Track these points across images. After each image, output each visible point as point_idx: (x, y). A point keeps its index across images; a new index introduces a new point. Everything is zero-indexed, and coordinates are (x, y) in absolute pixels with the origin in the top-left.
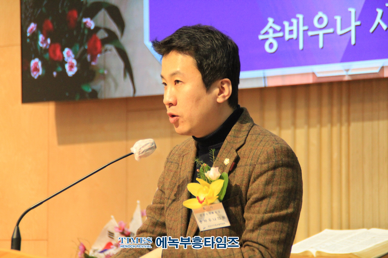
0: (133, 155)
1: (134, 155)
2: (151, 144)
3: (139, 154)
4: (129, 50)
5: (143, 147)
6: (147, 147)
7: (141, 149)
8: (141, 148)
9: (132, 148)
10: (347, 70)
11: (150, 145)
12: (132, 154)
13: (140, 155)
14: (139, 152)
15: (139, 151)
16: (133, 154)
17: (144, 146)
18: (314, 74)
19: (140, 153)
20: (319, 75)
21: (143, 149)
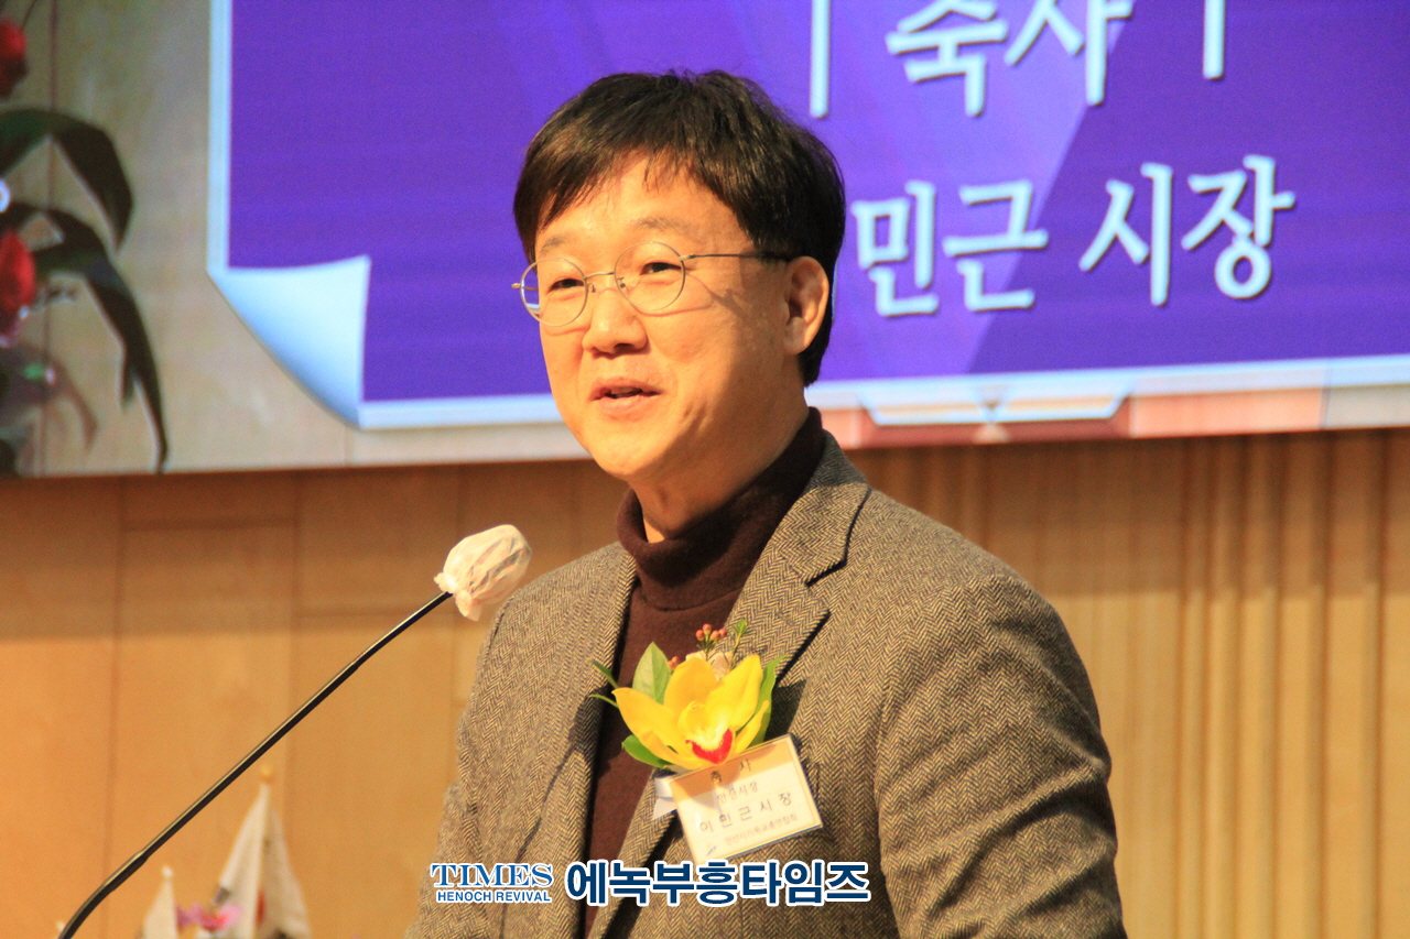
0: (448, 600)
1: (454, 600)
2: (510, 543)
3: (473, 591)
4: (148, 303)
5: (480, 561)
6: (495, 559)
7: (475, 569)
8: (472, 568)
9: (440, 575)
10: (992, 405)
11: (503, 547)
12: (448, 595)
13: (476, 594)
14: (471, 583)
15: (469, 581)
16: (451, 595)
17: (484, 554)
18: (864, 413)
19: (474, 585)
20: (882, 418)
21: (483, 570)
